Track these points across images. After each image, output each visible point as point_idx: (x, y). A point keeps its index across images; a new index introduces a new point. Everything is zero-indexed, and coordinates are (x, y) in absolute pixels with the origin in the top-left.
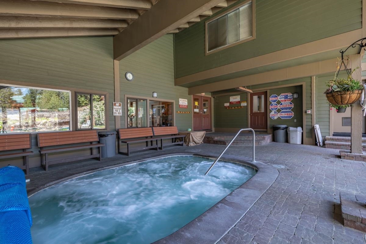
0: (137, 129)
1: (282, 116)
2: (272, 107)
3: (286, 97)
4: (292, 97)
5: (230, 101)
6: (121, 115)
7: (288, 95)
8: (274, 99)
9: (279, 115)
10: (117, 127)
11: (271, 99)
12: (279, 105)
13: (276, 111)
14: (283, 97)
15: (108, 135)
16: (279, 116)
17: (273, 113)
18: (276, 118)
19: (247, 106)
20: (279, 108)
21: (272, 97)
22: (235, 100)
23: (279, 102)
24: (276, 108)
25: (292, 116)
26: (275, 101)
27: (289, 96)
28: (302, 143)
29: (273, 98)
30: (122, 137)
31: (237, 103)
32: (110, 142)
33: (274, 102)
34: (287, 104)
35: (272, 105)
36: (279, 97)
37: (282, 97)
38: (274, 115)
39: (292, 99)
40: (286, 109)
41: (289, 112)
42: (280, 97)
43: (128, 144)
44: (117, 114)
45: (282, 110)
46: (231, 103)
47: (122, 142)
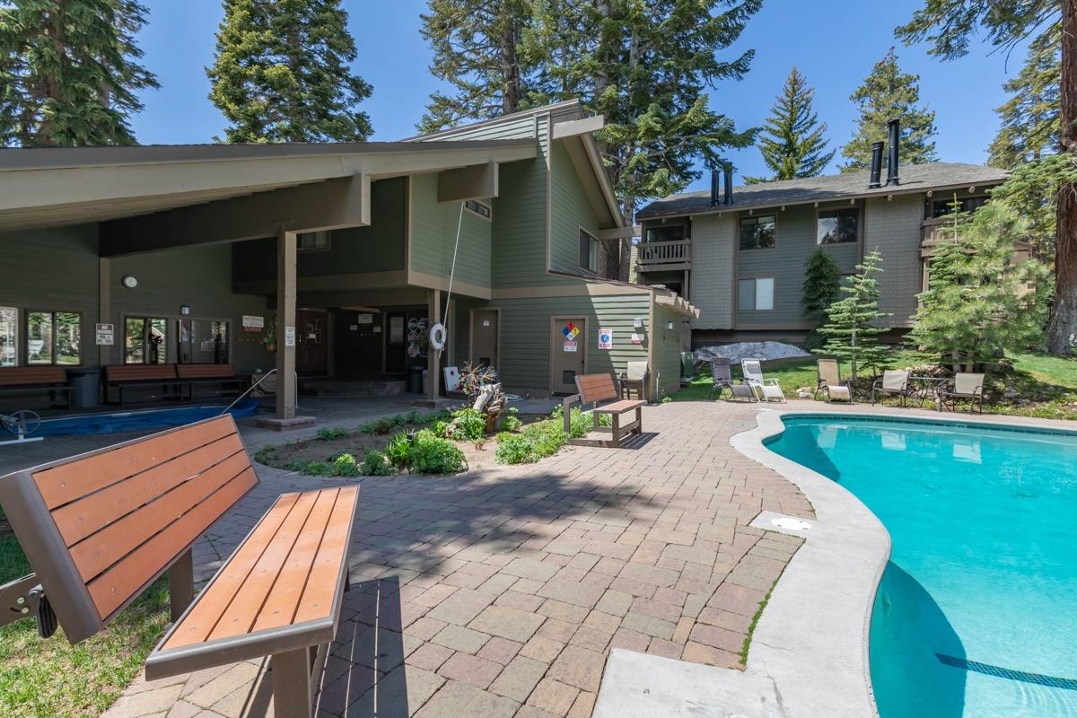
0: (144, 367)
2: (410, 337)
5: (359, 323)
6: (112, 343)
8: (414, 325)
10: (103, 363)
11: (410, 325)
12: (418, 336)
15: (83, 375)
16: (419, 353)
17: (411, 347)
18: (415, 355)
21: (411, 322)
22: (365, 321)
26: (414, 329)
30: (112, 377)
31: (369, 326)
32: (88, 386)
35: (411, 334)
36: (419, 323)
43: (120, 389)
44: (104, 342)
46: (359, 325)
47: (112, 385)
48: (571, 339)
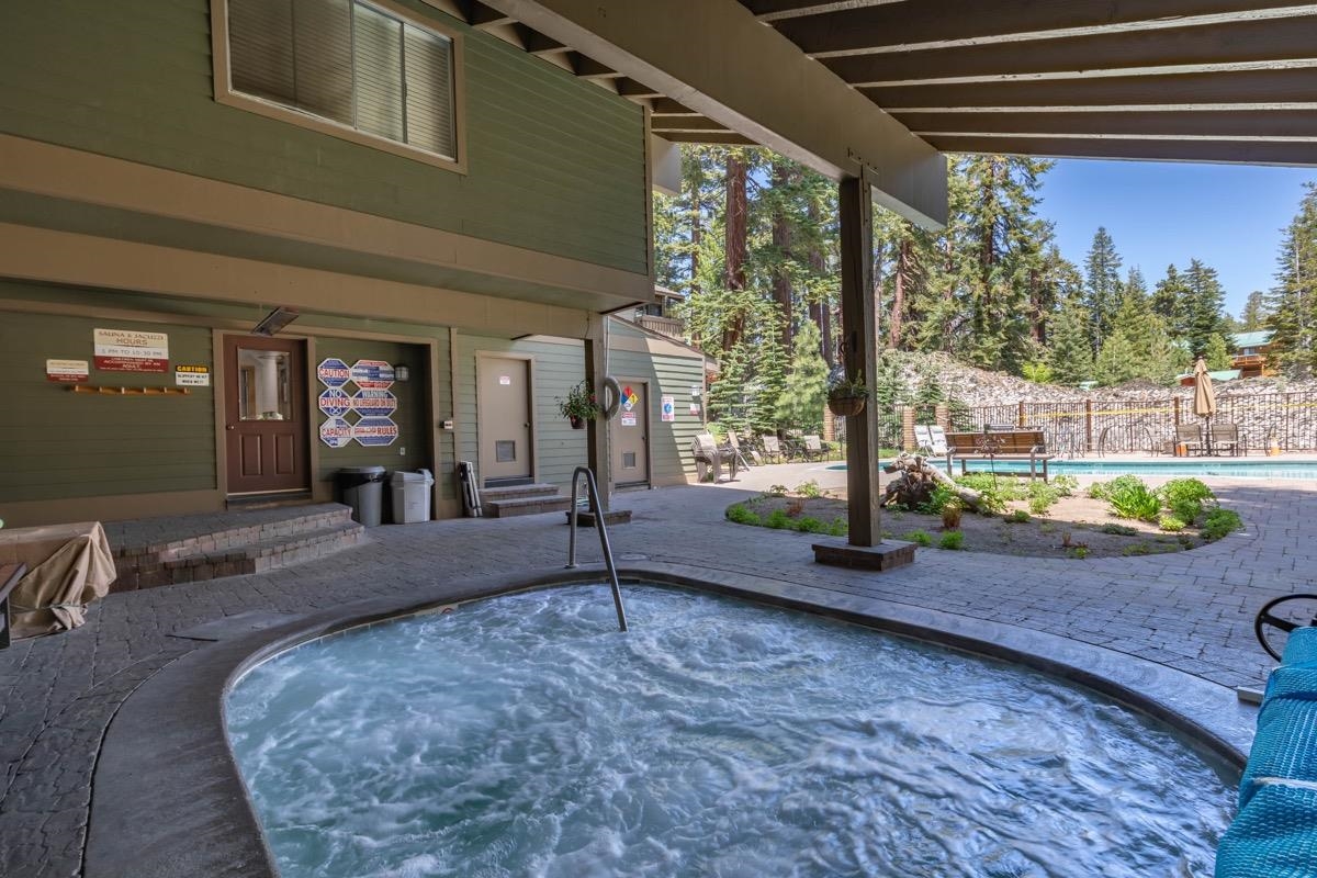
1: (363, 435)
2: (326, 402)
3: (374, 373)
4: (392, 376)
5: (99, 352)
7: (381, 368)
8: (335, 374)
9: (353, 432)
11: (322, 372)
12: (351, 399)
13: (341, 418)
14: (366, 371)
16: (355, 436)
17: (330, 424)
18: (342, 443)
19: (212, 388)
20: (352, 407)
21: (327, 366)
22: (131, 349)
23: (352, 389)
24: (343, 409)
25: (392, 438)
26: (337, 382)
27: (384, 372)
28: (433, 516)
29: (331, 371)
31: (152, 367)
33: (333, 385)
34: (377, 395)
35: (327, 395)
36: (352, 370)
37: (361, 371)
38: (334, 433)
39: (392, 383)
40: (376, 412)
41: (384, 422)
42: (355, 371)
45: (364, 414)
46: (98, 363)
48: (629, 409)
